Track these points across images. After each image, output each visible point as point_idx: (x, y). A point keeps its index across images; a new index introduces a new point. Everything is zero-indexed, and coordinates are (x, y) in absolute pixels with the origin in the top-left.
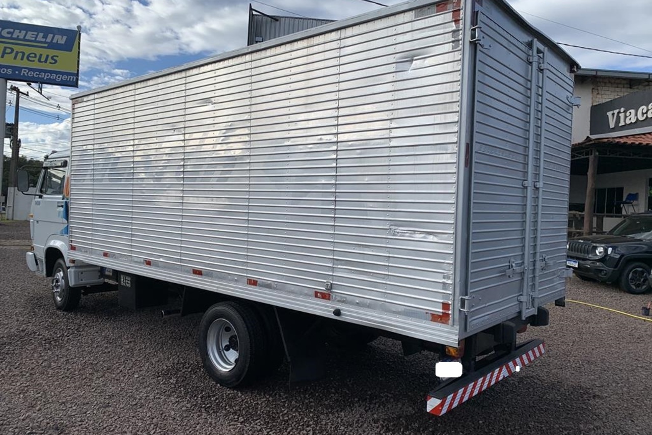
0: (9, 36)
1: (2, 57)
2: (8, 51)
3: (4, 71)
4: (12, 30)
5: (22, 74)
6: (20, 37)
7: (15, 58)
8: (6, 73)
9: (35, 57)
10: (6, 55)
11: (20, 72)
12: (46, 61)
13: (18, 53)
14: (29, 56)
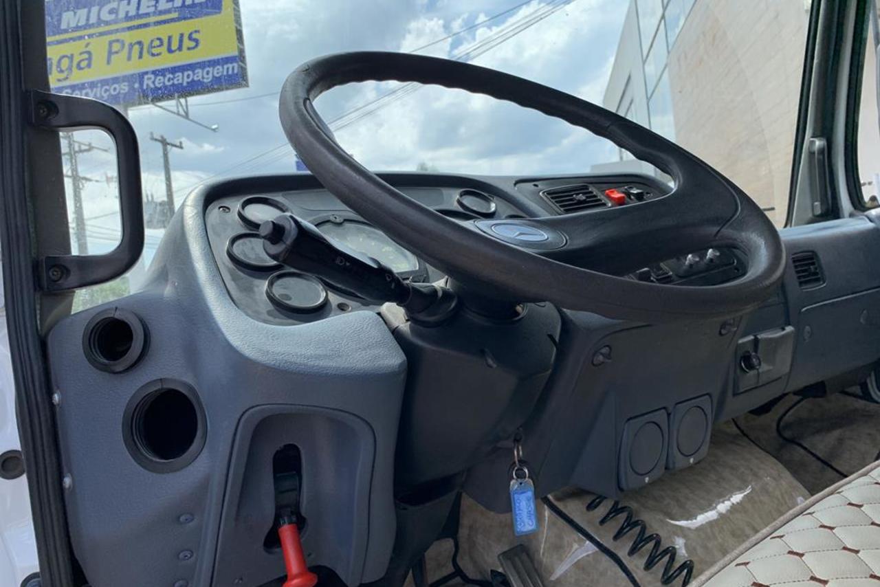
1: (109, 62)
2: (116, 47)
3: (115, 89)
4: (114, 5)
5: (145, 87)
6: (130, 14)
7: (129, 58)
8: (119, 93)
9: (161, 44)
10: (114, 57)
11: (141, 83)
12: (180, 48)
13: (131, 46)
14: (151, 46)
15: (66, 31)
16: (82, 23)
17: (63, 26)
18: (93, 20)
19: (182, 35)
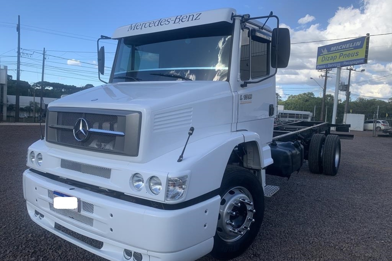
0: (340, 48)
2: (341, 55)
4: (341, 46)
7: (343, 58)
9: (350, 55)
10: (340, 57)
11: (343, 63)
12: (354, 56)
13: (344, 55)
14: (348, 55)
15: (332, 51)
16: (335, 50)
17: (331, 50)
18: (337, 49)
19: (354, 53)
